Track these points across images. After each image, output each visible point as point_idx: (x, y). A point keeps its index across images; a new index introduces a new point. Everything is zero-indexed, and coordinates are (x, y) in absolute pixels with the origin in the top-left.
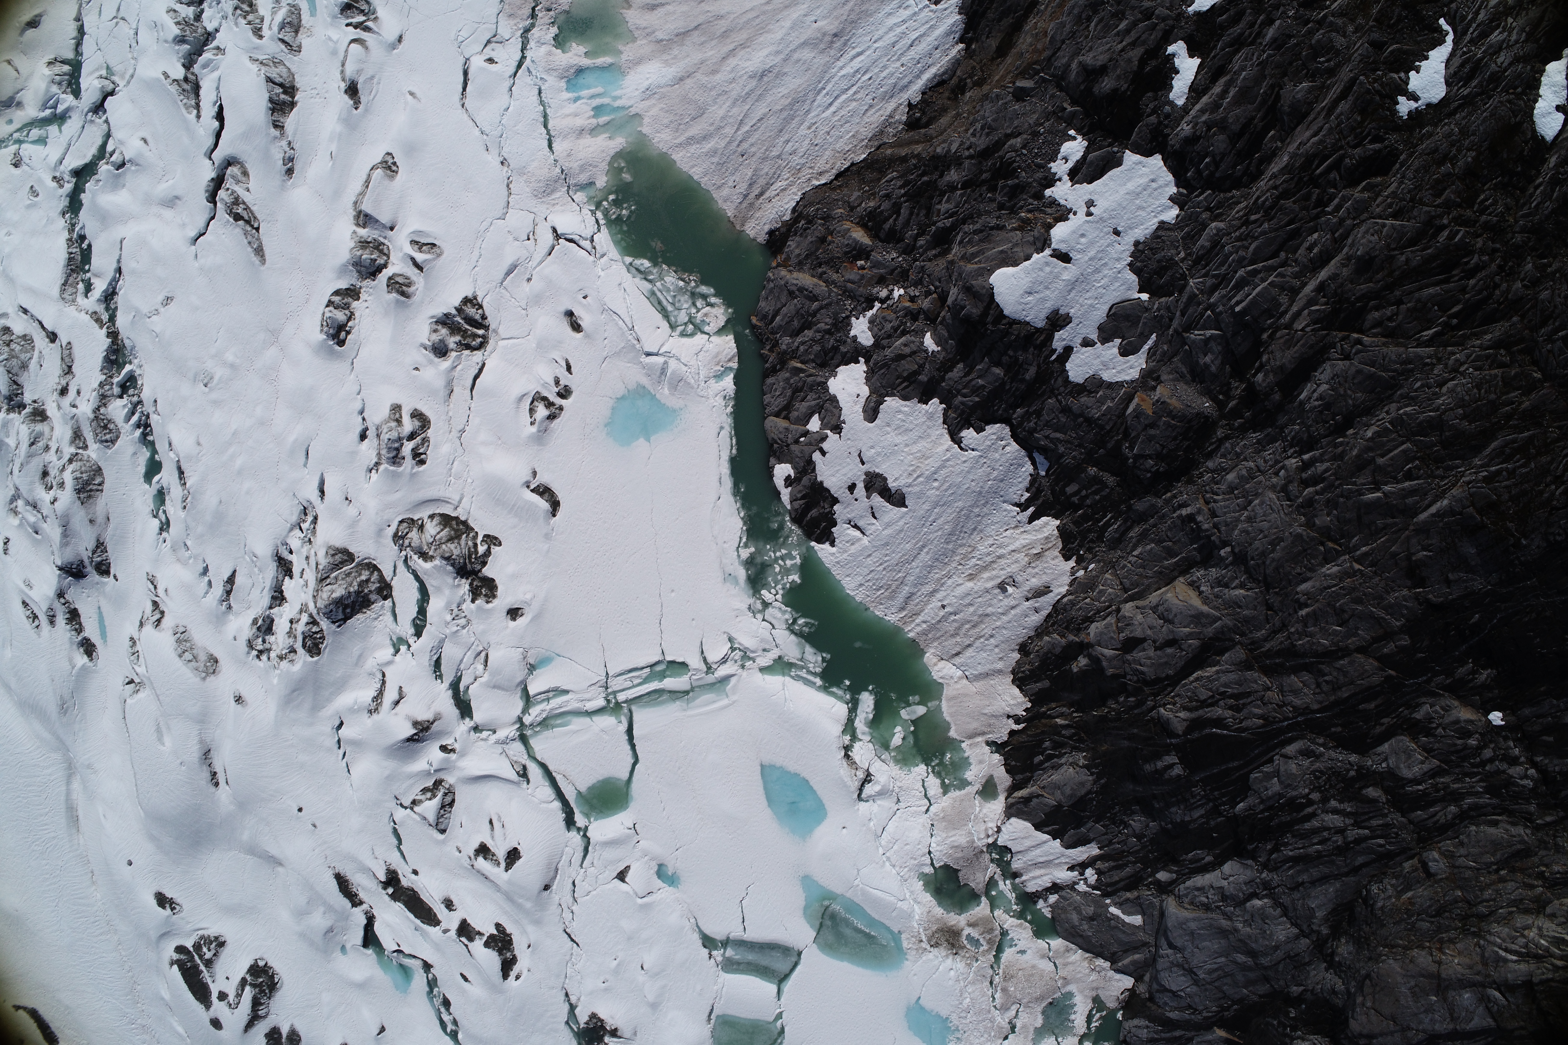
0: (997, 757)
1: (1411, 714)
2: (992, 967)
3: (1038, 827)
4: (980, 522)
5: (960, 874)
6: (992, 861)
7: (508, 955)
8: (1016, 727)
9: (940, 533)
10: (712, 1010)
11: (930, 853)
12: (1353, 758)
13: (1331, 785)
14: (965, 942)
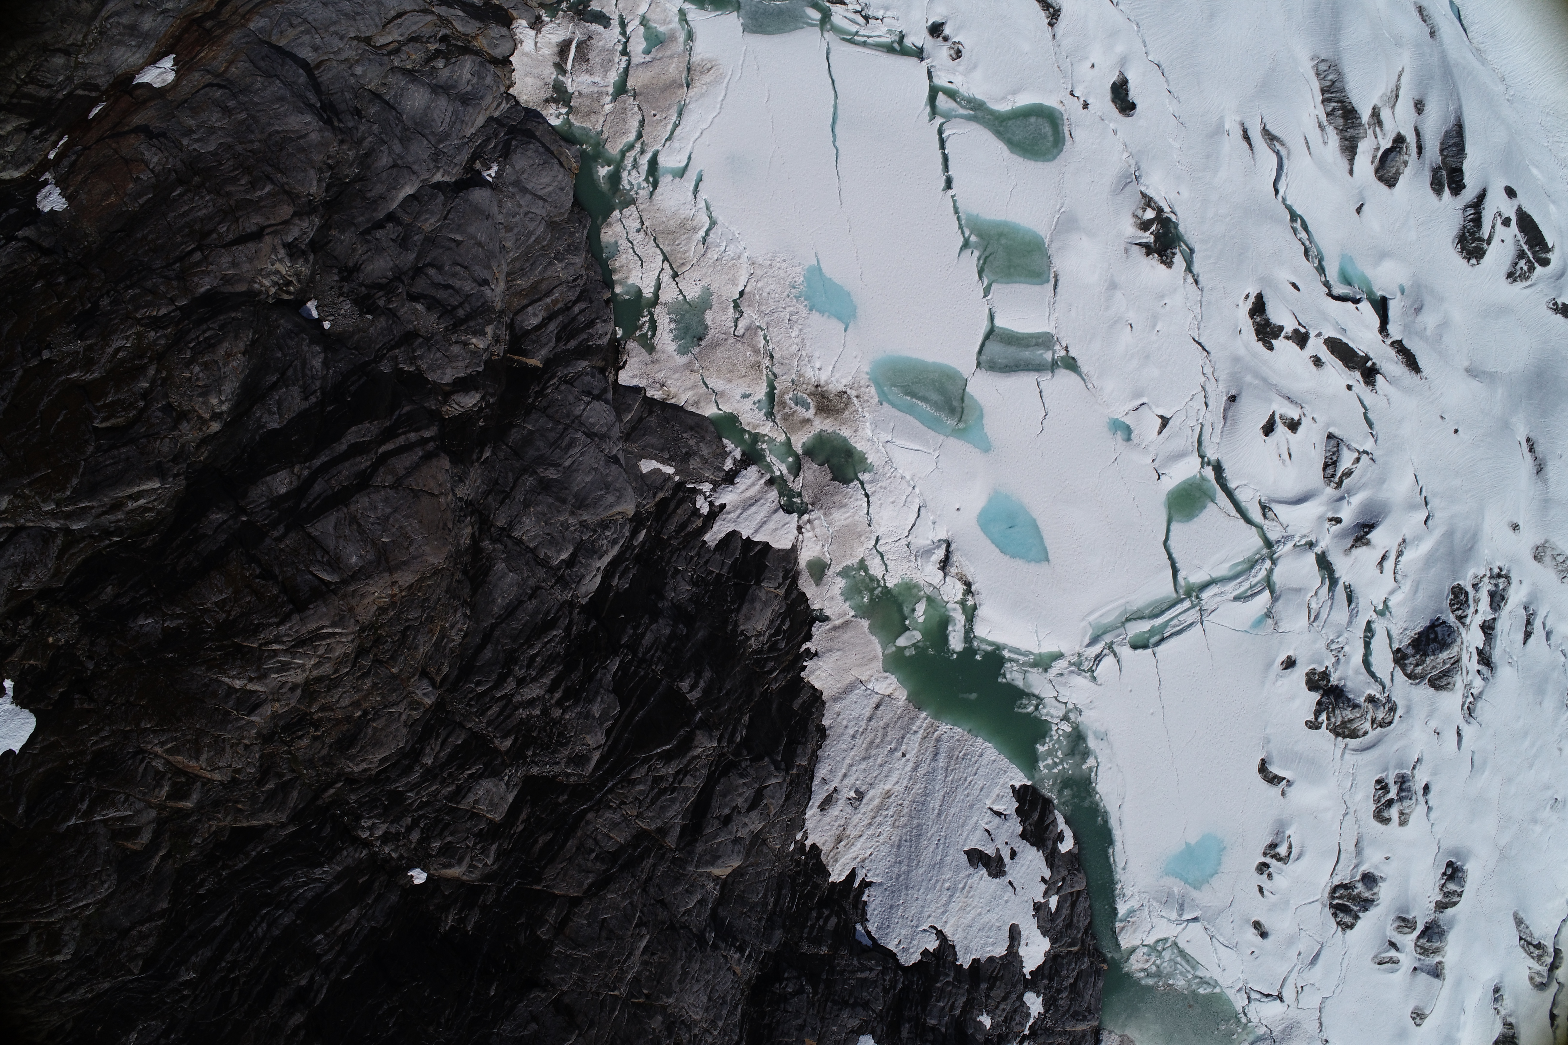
0: (816, 606)
1: (500, 845)
2: (775, 375)
3: (766, 546)
4: (897, 855)
5: (830, 476)
6: (800, 495)
7: (1258, 319)
8: (808, 645)
9: (929, 834)
10: (1055, 288)
11: (867, 495)
12: (535, 770)
13: (545, 731)
14: (809, 400)
